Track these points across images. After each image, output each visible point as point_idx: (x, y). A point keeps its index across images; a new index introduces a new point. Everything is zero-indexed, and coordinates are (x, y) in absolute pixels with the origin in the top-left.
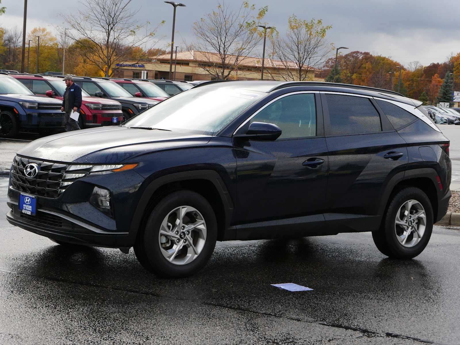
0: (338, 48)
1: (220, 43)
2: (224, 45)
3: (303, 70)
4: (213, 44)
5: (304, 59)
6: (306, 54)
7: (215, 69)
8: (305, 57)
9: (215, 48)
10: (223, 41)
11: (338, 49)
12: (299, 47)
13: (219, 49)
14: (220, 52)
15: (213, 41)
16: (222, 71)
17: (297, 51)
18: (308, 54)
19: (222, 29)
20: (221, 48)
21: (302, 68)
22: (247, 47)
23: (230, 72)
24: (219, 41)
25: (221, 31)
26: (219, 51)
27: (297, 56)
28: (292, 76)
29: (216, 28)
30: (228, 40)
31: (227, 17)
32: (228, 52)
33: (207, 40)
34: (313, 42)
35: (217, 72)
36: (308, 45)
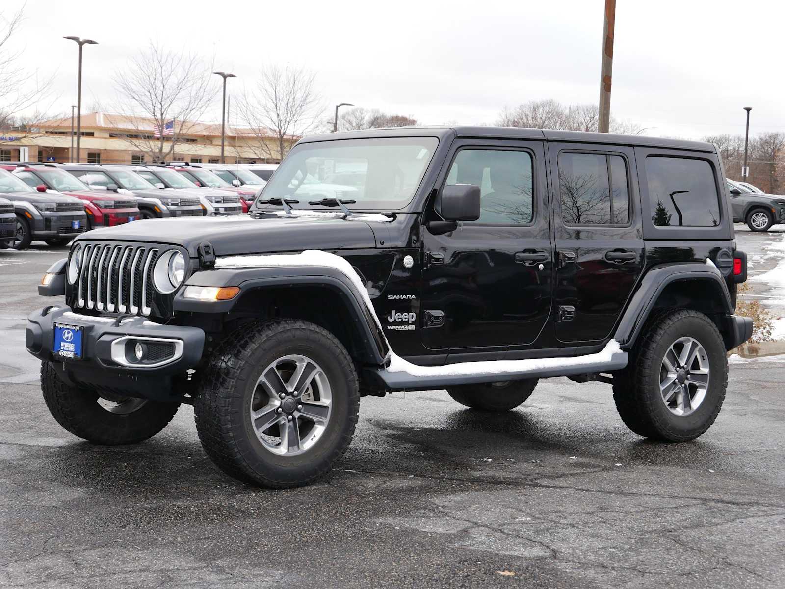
0: (338, 105)
1: (154, 101)
2: (161, 103)
3: (287, 140)
4: (143, 103)
5: (287, 123)
6: (289, 115)
7: (147, 143)
8: (288, 120)
9: (147, 109)
10: (160, 99)
11: (337, 107)
12: (278, 105)
13: (152, 110)
14: (154, 116)
15: (143, 98)
16: (160, 146)
17: (275, 110)
18: (292, 115)
19: (157, 79)
20: (156, 109)
21: (285, 137)
22: (198, 106)
23: (172, 148)
24: (153, 97)
25: (156, 83)
26: (154, 113)
27: (275, 119)
28: (269, 150)
29: (147, 77)
30: (166, 97)
31: (163, 60)
32: (167, 115)
33: (134, 98)
34: (299, 95)
35: (151, 148)
36: (291, 100)
